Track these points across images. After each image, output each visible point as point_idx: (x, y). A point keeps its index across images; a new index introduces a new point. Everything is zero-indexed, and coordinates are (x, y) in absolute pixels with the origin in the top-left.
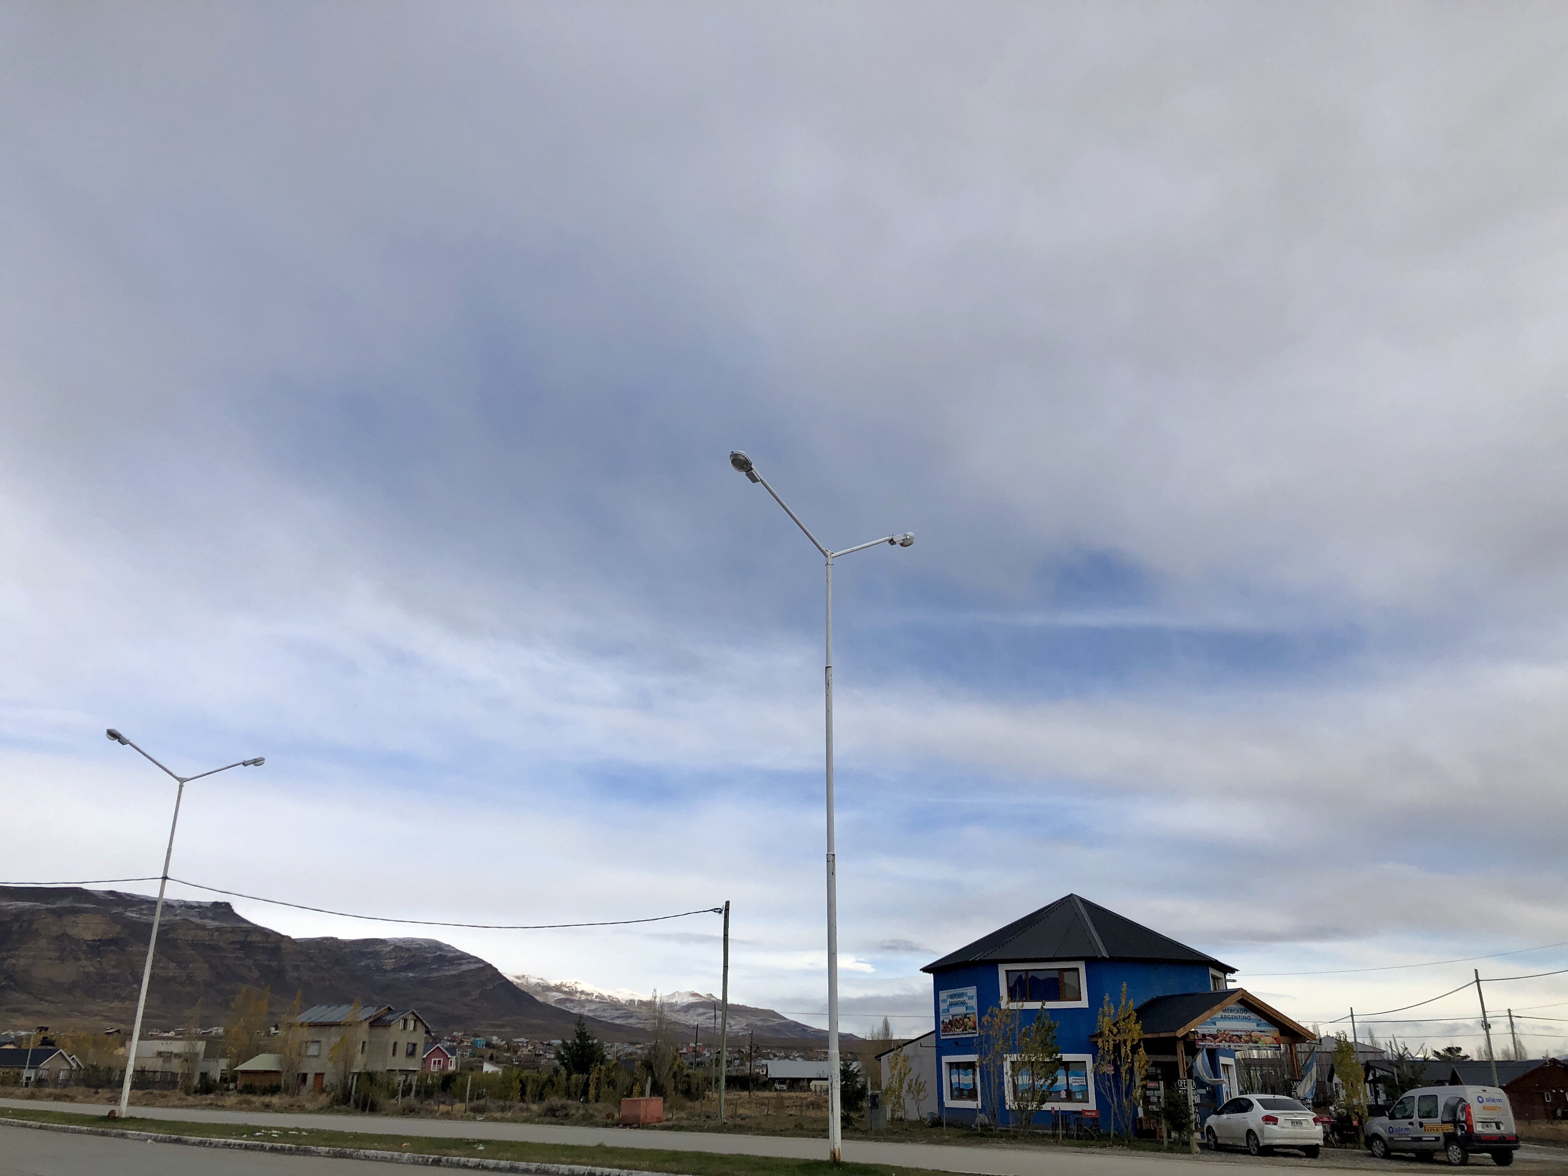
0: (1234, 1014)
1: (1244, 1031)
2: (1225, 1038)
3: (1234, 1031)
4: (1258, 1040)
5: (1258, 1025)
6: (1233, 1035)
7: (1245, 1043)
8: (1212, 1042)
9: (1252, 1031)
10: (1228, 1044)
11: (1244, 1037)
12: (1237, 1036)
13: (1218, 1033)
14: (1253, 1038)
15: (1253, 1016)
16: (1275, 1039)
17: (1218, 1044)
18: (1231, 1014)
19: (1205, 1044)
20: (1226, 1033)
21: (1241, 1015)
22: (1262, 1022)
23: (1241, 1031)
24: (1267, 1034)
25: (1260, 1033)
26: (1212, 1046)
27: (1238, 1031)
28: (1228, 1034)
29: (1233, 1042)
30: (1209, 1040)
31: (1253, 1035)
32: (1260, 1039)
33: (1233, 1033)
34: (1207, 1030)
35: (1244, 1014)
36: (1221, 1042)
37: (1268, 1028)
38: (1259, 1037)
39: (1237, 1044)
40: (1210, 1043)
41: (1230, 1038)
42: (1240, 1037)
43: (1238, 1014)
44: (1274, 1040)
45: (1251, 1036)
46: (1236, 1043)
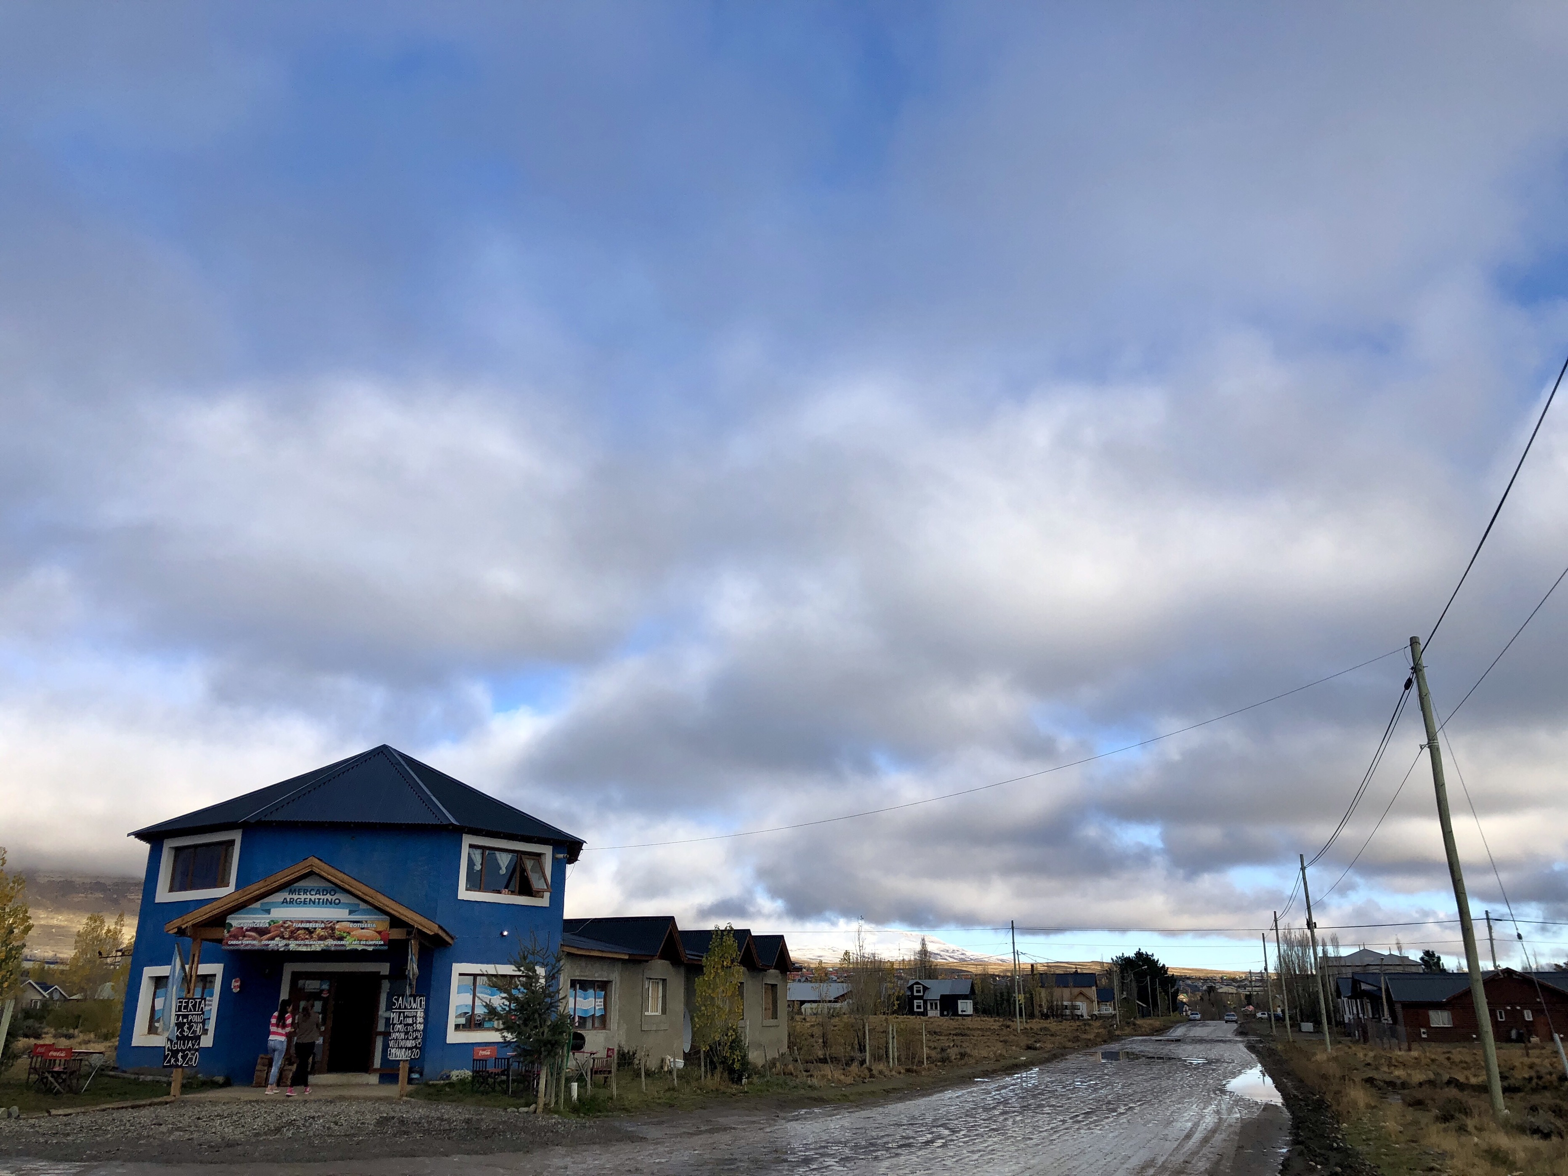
0: (309, 896)
1: (322, 922)
2: (282, 932)
3: (302, 922)
4: (345, 935)
5: (350, 913)
6: (299, 929)
7: (319, 940)
8: (254, 939)
9: (338, 922)
10: (284, 942)
11: (318, 931)
12: (307, 929)
13: (270, 925)
14: (337, 933)
15: (344, 898)
16: (379, 933)
17: (267, 942)
18: (303, 897)
19: (240, 942)
20: (287, 925)
21: (322, 897)
22: (360, 907)
23: (316, 922)
24: (363, 925)
25: (351, 925)
26: (254, 945)
27: (310, 922)
28: (288, 927)
29: (296, 939)
30: (250, 936)
31: (337, 927)
32: (349, 933)
33: (300, 925)
34: (252, 921)
35: (329, 897)
36: (273, 939)
37: (368, 917)
38: (348, 930)
39: (302, 942)
40: (250, 942)
41: (292, 932)
42: (310, 932)
43: (318, 896)
44: (376, 934)
45: (333, 929)
46: (302, 940)
